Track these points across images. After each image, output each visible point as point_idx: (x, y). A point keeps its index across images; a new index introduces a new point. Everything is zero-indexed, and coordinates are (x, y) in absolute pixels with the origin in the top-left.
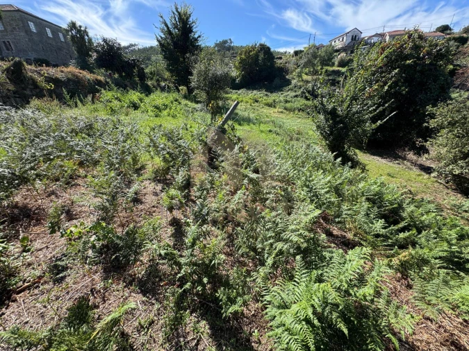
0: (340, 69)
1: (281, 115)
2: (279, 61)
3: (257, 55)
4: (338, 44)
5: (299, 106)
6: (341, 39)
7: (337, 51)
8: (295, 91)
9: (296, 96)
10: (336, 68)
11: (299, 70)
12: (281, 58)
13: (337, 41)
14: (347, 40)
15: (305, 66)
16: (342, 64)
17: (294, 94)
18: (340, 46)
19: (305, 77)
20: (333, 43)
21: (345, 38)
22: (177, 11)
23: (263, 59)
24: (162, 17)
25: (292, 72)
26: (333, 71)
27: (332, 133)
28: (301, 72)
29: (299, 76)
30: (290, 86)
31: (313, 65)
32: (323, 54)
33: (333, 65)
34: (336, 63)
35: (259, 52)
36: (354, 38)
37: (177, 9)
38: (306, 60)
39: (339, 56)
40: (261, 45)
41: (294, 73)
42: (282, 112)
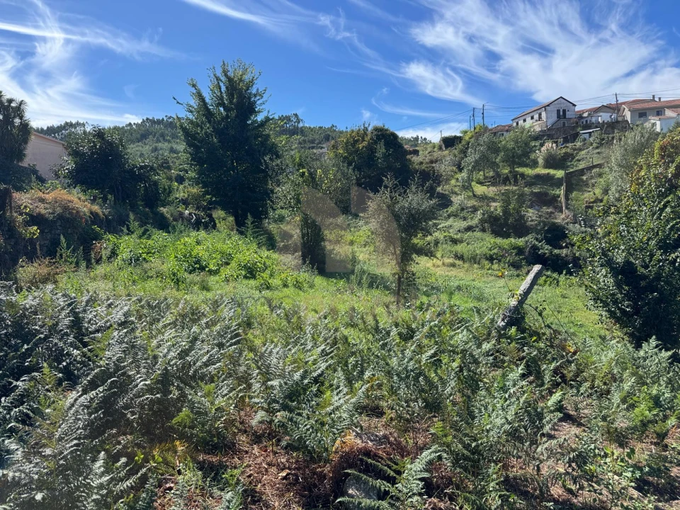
0: (552, 172)
1: (454, 272)
2: (415, 159)
3: (371, 150)
4: (533, 125)
5: (485, 250)
6: (536, 117)
7: (536, 138)
8: (465, 219)
9: (469, 229)
10: (541, 171)
11: (464, 174)
12: (416, 152)
13: (528, 119)
14: (548, 119)
15: (477, 166)
16: (552, 162)
17: (464, 224)
18: (538, 129)
19: (480, 190)
20: (521, 122)
21: (544, 115)
22: (226, 75)
23: (384, 155)
24: (194, 86)
25: (448, 180)
26: (538, 176)
27: (637, 311)
28: (469, 180)
29: (467, 187)
30: (450, 209)
31: (494, 165)
32: (511, 145)
33: (534, 164)
34: (541, 161)
35: (376, 143)
36: (562, 115)
37: (225, 73)
38: (477, 156)
39: (544, 149)
40: (376, 129)
41: (453, 182)
42: (453, 265)
